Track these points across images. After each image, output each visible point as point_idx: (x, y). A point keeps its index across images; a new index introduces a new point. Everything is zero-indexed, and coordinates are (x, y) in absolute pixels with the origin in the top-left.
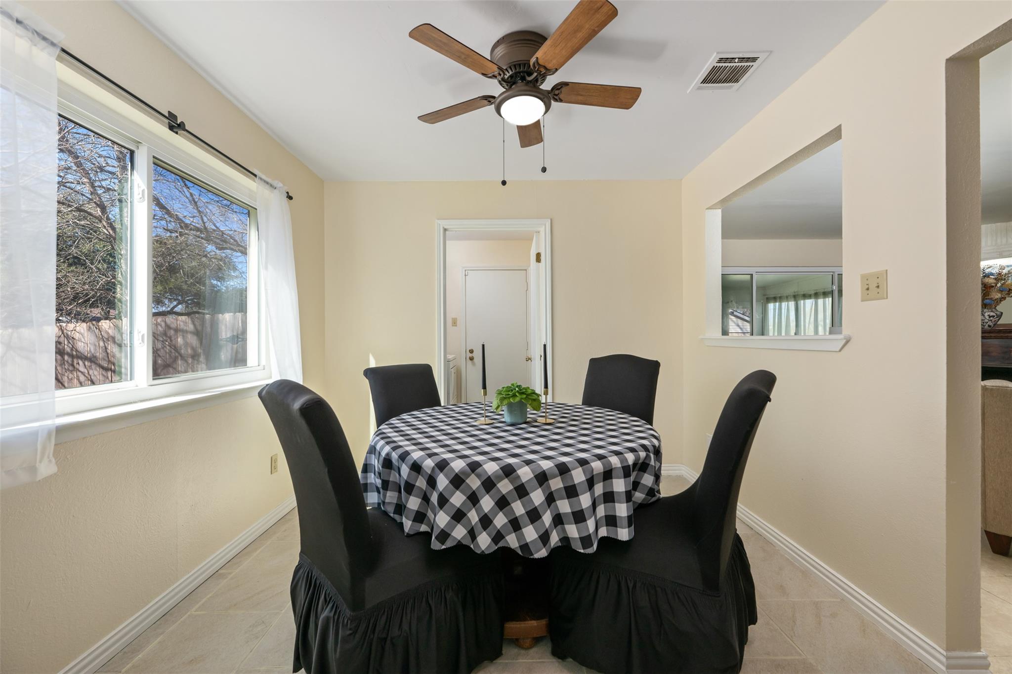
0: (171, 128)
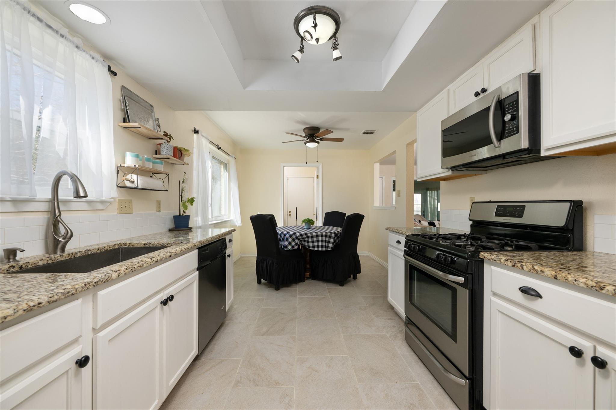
0: (218, 149)
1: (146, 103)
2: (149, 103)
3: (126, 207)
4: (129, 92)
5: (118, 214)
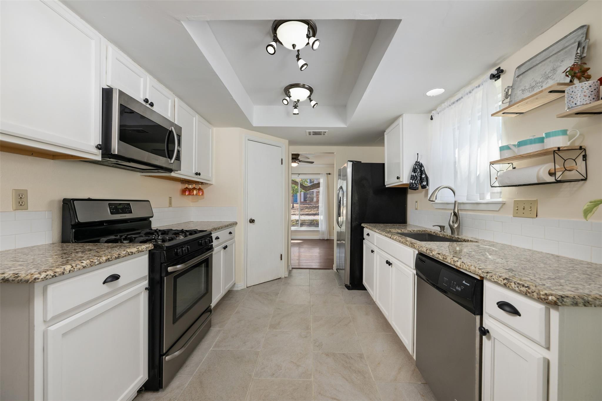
1: (568, 36)
2: (572, 32)
3: (524, 209)
4: (530, 61)
5: (513, 217)
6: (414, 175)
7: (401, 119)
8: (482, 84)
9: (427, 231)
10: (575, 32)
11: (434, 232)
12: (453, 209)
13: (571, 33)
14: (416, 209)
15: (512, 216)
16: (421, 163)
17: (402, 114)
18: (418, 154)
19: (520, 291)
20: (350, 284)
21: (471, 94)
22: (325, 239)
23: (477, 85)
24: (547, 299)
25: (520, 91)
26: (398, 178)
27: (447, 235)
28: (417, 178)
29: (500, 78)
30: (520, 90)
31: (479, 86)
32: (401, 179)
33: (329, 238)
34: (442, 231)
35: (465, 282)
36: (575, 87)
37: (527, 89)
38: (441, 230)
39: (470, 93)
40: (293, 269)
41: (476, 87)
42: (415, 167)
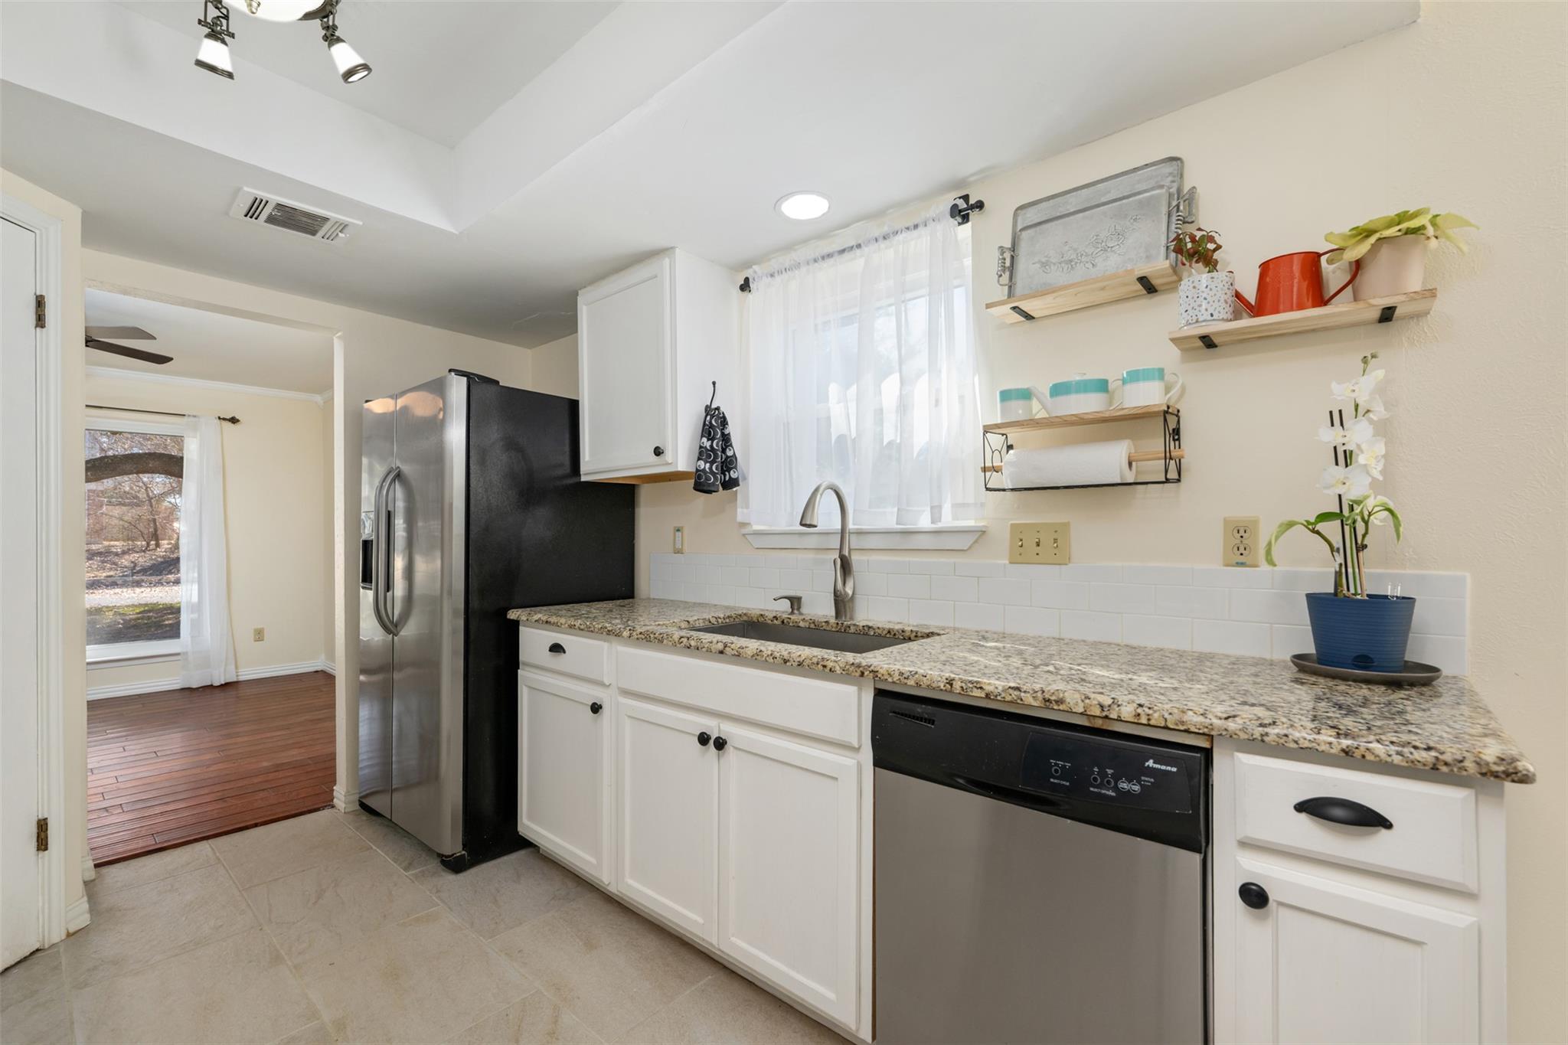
1: (1139, 170)
2: (1151, 163)
3: (1038, 545)
4: (1051, 201)
5: (1010, 563)
6: (709, 448)
7: (667, 261)
8: (926, 225)
9: (745, 614)
10: (1155, 165)
11: (774, 617)
12: (839, 547)
13: (1146, 165)
14: (678, 551)
15: (1007, 562)
16: (723, 413)
17: (672, 248)
18: (714, 383)
19: (1413, 762)
20: (463, 849)
21: (887, 242)
22: (216, 684)
23: (910, 224)
24: (1516, 773)
25: (1033, 264)
26: (658, 452)
27: (826, 622)
28: (716, 456)
29: (968, 221)
30: (1033, 261)
31: (916, 227)
32: (668, 456)
33: (232, 679)
34: (796, 611)
35: (1154, 763)
36: (1212, 278)
37: (1054, 264)
38: (793, 610)
39: (884, 238)
40: (105, 870)
41: (908, 228)
42: (710, 422)
